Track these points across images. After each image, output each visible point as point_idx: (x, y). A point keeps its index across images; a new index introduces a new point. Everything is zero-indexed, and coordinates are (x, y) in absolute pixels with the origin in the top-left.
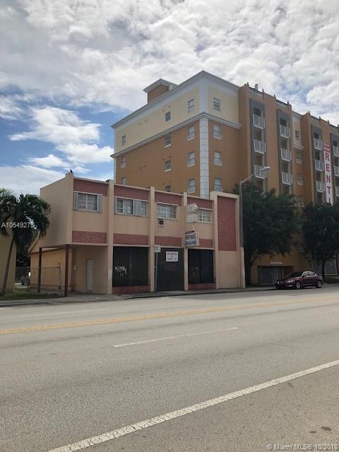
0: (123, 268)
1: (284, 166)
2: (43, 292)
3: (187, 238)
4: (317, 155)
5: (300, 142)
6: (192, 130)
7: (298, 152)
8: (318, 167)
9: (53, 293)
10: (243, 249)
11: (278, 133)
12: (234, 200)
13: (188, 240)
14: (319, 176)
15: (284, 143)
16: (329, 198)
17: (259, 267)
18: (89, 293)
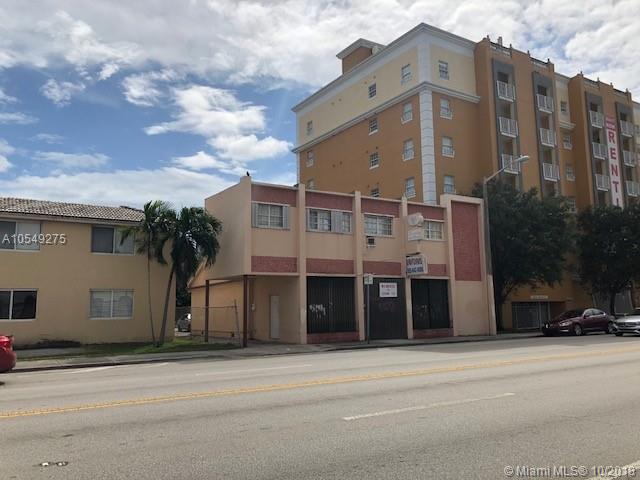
0: (320, 307)
1: (546, 155)
2: (211, 341)
3: (409, 262)
4: (596, 135)
5: (568, 117)
6: (408, 108)
7: (565, 132)
8: (597, 153)
9: (226, 342)
10: (491, 277)
11: (536, 108)
12: (476, 206)
13: (411, 267)
14: (599, 166)
15: (544, 121)
16: (617, 198)
17: (513, 304)
18: (275, 343)
